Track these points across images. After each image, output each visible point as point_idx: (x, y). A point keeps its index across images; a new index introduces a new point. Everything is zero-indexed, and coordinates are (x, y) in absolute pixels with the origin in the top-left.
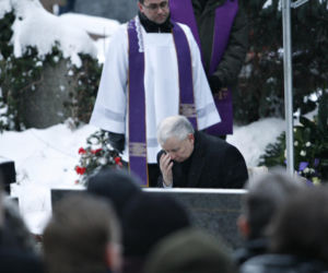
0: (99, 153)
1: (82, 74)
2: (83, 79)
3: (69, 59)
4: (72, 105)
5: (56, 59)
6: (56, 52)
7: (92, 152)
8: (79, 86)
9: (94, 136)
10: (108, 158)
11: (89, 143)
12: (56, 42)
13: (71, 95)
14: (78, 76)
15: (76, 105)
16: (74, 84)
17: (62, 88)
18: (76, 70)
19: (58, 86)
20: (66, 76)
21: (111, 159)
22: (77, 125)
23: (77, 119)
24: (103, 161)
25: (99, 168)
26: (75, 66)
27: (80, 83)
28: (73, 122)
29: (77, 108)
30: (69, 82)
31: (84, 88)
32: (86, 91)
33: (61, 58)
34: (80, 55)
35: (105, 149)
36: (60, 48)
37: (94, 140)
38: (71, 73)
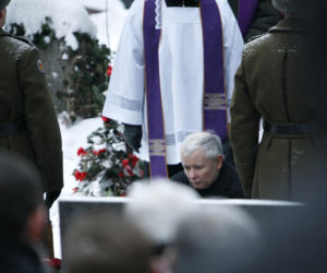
0: (102, 155)
1: (79, 57)
2: (79, 64)
3: (63, 39)
4: (67, 96)
5: (47, 39)
6: (47, 30)
7: (94, 153)
8: (76, 73)
9: (97, 134)
10: (113, 160)
11: (90, 142)
12: (47, 19)
13: (66, 83)
14: (74, 61)
15: (71, 95)
16: (69, 70)
17: (55, 75)
18: (72, 53)
19: (50, 72)
20: (60, 60)
21: (117, 161)
22: (73, 120)
23: (73, 113)
24: (107, 164)
25: (103, 172)
26: (70, 48)
27: (76, 68)
28: (68, 116)
29: (73, 99)
30: (64, 68)
31: (81, 75)
32: (84, 78)
33: (54, 38)
34: (76, 34)
35: (110, 149)
36: (52, 26)
37: (97, 139)
38: (65, 57)
